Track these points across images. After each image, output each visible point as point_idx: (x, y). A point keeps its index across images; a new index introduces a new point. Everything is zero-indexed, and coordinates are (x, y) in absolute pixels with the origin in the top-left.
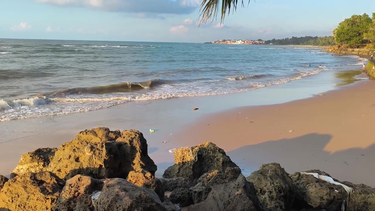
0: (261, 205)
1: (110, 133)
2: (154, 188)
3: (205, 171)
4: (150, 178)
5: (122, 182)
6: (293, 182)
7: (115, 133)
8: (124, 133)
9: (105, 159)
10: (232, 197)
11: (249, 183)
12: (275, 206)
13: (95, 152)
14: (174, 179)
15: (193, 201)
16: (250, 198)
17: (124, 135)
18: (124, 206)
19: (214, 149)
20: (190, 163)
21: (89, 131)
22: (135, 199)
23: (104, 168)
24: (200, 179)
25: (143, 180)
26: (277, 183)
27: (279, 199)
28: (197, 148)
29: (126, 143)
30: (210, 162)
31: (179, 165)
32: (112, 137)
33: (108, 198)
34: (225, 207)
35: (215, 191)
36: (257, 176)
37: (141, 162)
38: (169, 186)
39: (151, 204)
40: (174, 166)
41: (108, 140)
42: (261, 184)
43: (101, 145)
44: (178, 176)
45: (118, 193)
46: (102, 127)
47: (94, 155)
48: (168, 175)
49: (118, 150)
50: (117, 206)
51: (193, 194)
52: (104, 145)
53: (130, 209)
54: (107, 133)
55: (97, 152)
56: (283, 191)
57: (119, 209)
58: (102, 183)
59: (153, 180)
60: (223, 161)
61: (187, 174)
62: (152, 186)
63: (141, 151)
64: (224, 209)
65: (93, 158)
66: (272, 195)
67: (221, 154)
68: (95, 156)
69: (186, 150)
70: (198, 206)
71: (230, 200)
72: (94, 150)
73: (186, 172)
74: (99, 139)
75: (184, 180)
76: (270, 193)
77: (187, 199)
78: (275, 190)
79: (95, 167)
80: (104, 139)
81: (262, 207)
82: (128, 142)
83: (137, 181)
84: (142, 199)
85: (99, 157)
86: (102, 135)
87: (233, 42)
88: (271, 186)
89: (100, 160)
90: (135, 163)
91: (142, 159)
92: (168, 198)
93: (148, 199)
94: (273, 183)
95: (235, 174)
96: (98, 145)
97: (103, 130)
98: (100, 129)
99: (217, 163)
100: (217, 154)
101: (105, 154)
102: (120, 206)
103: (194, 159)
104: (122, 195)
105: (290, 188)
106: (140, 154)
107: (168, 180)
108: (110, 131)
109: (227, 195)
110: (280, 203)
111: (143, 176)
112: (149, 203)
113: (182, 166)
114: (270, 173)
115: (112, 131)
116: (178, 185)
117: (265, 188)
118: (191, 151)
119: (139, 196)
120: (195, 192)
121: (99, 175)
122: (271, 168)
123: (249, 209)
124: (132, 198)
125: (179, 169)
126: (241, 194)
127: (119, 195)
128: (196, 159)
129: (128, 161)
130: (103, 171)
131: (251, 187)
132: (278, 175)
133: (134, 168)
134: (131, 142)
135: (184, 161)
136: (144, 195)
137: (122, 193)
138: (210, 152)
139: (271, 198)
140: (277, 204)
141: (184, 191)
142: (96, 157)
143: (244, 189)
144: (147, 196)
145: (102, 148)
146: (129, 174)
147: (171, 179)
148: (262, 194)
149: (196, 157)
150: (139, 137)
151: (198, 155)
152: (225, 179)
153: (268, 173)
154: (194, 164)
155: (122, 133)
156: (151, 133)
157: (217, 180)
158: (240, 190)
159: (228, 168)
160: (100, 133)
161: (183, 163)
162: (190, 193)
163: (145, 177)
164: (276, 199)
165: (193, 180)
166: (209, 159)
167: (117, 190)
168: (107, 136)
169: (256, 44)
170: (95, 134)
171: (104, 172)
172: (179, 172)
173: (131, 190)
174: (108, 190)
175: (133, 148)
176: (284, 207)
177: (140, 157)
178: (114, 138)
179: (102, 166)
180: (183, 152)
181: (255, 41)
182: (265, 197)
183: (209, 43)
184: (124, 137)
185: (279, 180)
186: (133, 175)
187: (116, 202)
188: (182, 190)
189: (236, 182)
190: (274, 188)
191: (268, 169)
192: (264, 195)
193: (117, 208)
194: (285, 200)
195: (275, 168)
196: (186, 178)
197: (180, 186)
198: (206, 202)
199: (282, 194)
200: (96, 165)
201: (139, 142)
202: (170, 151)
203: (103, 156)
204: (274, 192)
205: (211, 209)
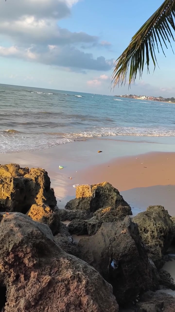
0: (142, 243)
1: (20, 169)
2: (52, 221)
3: (101, 207)
4: (49, 212)
5: (19, 217)
6: (173, 224)
7: (24, 169)
8: (32, 170)
9: (11, 193)
10: (117, 235)
11: (134, 224)
12: (155, 244)
13: (4, 186)
14: (74, 211)
15: (87, 231)
16: (133, 238)
17: (32, 172)
18: (15, 241)
19: (110, 189)
20: (89, 198)
21: (2, 166)
22: (27, 235)
23: (10, 200)
24: (95, 213)
25: (43, 213)
26: (159, 224)
27: (159, 238)
28: (96, 186)
29: (32, 180)
30: (106, 199)
31: (80, 199)
32: (21, 173)
33: (2, 232)
34: (110, 243)
35: (104, 228)
36: (143, 217)
37: (43, 197)
38: (69, 216)
39: (41, 240)
40: (75, 199)
41: (17, 176)
42: (145, 224)
43: (10, 180)
44: (77, 208)
45: (12, 228)
46: (14, 164)
47: (2, 188)
48: (69, 207)
49: (24, 185)
50: (9, 240)
51: (88, 225)
52: (12, 180)
53: (20, 244)
54: (17, 169)
55: (6, 185)
56: (164, 232)
57: (11, 243)
58: (2, 216)
59: (51, 213)
60: (116, 199)
61: (85, 208)
62: (50, 219)
63: (44, 188)
64: (110, 245)
65: (1, 190)
66: (154, 234)
67: (116, 194)
68: (4, 188)
69: (86, 187)
70: (89, 239)
71: (115, 238)
72: (3, 183)
73: (84, 206)
74: (10, 173)
75: (82, 212)
76: (152, 233)
77: (83, 229)
78: (157, 230)
79: (3, 198)
80: (14, 174)
81: (143, 245)
82: (33, 179)
83: (38, 214)
84: (33, 236)
85: (7, 190)
86: (12, 170)
87: (138, 97)
88: (154, 227)
89: (8, 193)
90: (38, 198)
91: (44, 194)
92: (66, 227)
93: (39, 236)
94: (155, 224)
95: (125, 213)
96: (8, 179)
97: (14, 166)
98: (12, 165)
99: (111, 200)
100: (112, 193)
101: (12, 188)
102: (12, 240)
103: (92, 195)
104: (16, 230)
105: (170, 229)
106: (43, 190)
107: (69, 211)
108: (21, 167)
109: (113, 232)
110: (160, 242)
111: (43, 209)
112: (39, 239)
113: (82, 200)
114: (154, 215)
115: (21, 168)
116: (77, 217)
117: (148, 228)
118: (90, 188)
119: (31, 232)
120: (90, 224)
121: (6, 205)
122: (156, 210)
123: (131, 247)
124: (24, 234)
125: (79, 203)
126: (125, 233)
127: (13, 230)
128: (94, 196)
129: (32, 195)
130: (9, 202)
131: (135, 228)
132: (161, 217)
133: (37, 202)
134: (36, 179)
135: (84, 196)
136: (35, 231)
137: (16, 229)
138: (106, 191)
139: (153, 237)
140: (157, 243)
141: (81, 222)
142: (4, 190)
143: (128, 229)
144: (38, 233)
145: (10, 182)
146: (32, 206)
147: (71, 210)
148: (145, 232)
149: (94, 194)
150: (43, 175)
151: (96, 193)
152: (116, 216)
153: (153, 215)
154: (92, 199)
155: (30, 170)
156: (60, 169)
157: (109, 215)
158: (125, 229)
159: (120, 206)
160: (11, 169)
161: (83, 198)
162: (86, 224)
163: (45, 210)
164: (157, 238)
165: (90, 213)
166: (105, 197)
167: (12, 225)
168: (17, 172)
169: (157, 100)
170: (7, 169)
171: (10, 204)
172: (78, 205)
173: (24, 226)
174: (4, 225)
175: (38, 185)
176: (163, 245)
177: (43, 193)
178: (23, 174)
179: (9, 198)
180: (84, 189)
181: (157, 98)
182: (147, 235)
183: (118, 96)
184: (31, 174)
185: (161, 222)
186: (34, 208)
187: (9, 236)
188: (79, 221)
189: (123, 222)
190: (156, 228)
191: (152, 212)
192: (147, 234)
193: (9, 242)
194: (164, 239)
195: (159, 211)
196: (84, 211)
197: (78, 217)
198: (95, 236)
199: (163, 234)
200: (3, 196)
201: (43, 179)
202: (74, 186)
203: (10, 189)
204: (156, 232)
205: (99, 243)
